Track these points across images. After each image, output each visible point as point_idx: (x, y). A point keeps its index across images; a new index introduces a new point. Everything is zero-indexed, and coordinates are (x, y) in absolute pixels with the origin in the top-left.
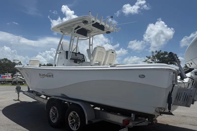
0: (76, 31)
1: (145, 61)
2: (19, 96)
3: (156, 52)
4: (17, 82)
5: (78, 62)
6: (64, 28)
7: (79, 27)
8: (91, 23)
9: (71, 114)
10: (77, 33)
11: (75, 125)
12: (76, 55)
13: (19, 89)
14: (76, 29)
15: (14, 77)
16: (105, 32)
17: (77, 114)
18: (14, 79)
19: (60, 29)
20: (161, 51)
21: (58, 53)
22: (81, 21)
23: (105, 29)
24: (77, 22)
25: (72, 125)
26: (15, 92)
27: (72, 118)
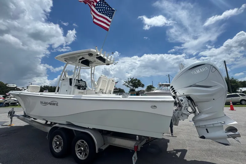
0: (81, 61)
1: (124, 85)
2: (11, 121)
3: (130, 78)
4: (10, 103)
5: (81, 88)
6: (68, 58)
7: (83, 58)
8: (95, 56)
9: (79, 142)
10: (81, 63)
11: (82, 153)
12: (79, 82)
13: (12, 114)
14: (80, 59)
15: (6, 99)
16: (105, 64)
17: (85, 142)
18: (6, 100)
19: (65, 59)
20: (133, 78)
21: (61, 80)
22: (87, 54)
23: (106, 62)
24: (82, 54)
25: (79, 154)
26: (7, 116)
27: (79, 147)
